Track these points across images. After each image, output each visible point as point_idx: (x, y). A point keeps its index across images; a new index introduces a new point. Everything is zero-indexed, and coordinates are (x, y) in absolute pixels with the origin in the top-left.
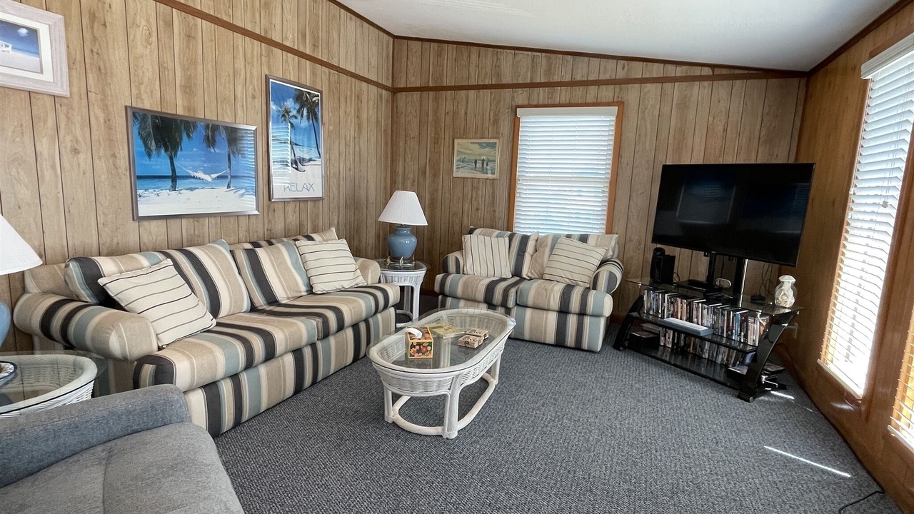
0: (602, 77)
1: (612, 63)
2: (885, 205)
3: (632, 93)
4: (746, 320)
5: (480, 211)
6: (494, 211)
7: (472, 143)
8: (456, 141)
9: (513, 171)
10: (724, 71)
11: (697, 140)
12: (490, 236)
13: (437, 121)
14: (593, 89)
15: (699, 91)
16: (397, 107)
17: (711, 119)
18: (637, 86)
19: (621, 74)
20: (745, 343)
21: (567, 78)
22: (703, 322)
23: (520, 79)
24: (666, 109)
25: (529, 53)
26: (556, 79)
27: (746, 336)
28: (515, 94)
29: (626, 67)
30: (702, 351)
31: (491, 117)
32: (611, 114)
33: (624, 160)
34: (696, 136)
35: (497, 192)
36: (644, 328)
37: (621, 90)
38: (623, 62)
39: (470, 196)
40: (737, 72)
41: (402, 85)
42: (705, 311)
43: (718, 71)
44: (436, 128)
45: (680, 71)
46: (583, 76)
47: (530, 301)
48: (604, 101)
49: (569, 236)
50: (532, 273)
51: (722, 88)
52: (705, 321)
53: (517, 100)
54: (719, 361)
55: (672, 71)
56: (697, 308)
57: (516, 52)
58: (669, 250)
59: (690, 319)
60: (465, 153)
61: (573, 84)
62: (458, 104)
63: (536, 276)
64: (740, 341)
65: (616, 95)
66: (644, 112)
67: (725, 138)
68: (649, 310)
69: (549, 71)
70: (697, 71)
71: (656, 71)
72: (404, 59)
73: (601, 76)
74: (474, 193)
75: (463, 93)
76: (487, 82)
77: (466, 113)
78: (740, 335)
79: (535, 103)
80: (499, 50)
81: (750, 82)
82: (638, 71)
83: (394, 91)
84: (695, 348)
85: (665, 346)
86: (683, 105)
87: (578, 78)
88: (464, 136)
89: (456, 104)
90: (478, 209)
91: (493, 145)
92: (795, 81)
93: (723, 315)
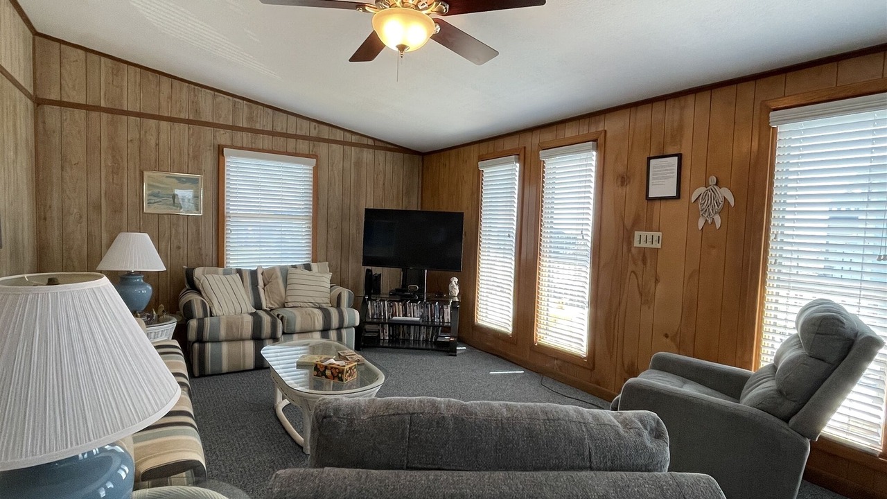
0: (299, 133)
1: (305, 123)
2: (509, 236)
3: (323, 149)
4: (443, 308)
5: (181, 250)
6: (200, 249)
7: (167, 177)
8: (146, 174)
9: (221, 208)
10: (381, 144)
11: (369, 189)
12: (217, 274)
13: (114, 149)
14: (292, 142)
15: (367, 155)
16: (44, 122)
17: (376, 176)
18: (326, 144)
19: (314, 133)
20: (443, 322)
21: (269, 128)
22: (415, 314)
23: (221, 119)
24: (347, 165)
25: (231, 98)
26: (258, 127)
27: (443, 318)
28: (217, 134)
29: (317, 128)
30: (409, 334)
31: (191, 153)
32: (308, 164)
33: (321, 202)
34: (368, 187)
35: (202, 229)
36: (367, 330)
37: (314, 146)
38: (314, 123)
39: (167, 234)
40: (388, 146)
41: (54, 96)
42: (415, 308)
43: (377, 144)
44: (113, 157)
45: (354, 139)
46: (282, 129)
47: (298, 328)
48: (301, 152)
49: (294, 267)
50: (272, 304)
51: (381, 155)
52: (416, 315)
53: (219, 139)
54: (421, 339)
55: (349, 138)
56: (410, 307)
57: (216, 93)
58: (376, 270)
59: (405, 315)
60: (158, 187)
61: (273, 134)
62: (146, 132)
63: (277, 306)
64: (440, 322)
65: (311, 148)
66: (332, 166)
67: (384, 190)
68: (373, 315)
69: (250, 119)
70: (365, 141)
71: (339, 136)
72: (56, 66)
73: (298, 131)
74: (173, 232)
75: (152, 123)
76: (183, 116)
77: (157, 145)
78: (439, 318)
79: (239, 145)
80: (197, 87)
81: (395, 153)
82: (325, 133)
83: (39, 102)
84: (404, 335)
85: (384, 339)
86: (358, 164)
87: (279, 129)
88: (157, 168)
89: (142, 132)
90: (179, 248)
91: (195, 181)
92: (416, 157)
93: (427, 307)
